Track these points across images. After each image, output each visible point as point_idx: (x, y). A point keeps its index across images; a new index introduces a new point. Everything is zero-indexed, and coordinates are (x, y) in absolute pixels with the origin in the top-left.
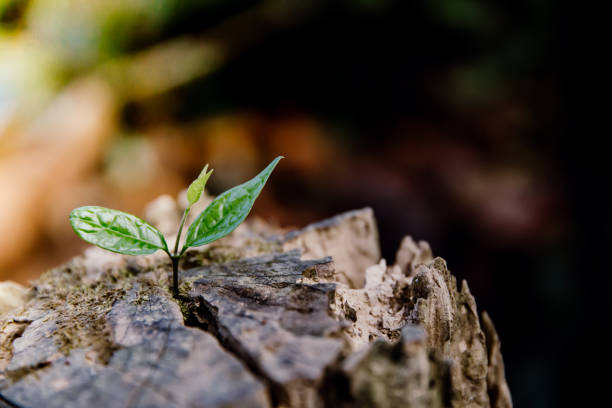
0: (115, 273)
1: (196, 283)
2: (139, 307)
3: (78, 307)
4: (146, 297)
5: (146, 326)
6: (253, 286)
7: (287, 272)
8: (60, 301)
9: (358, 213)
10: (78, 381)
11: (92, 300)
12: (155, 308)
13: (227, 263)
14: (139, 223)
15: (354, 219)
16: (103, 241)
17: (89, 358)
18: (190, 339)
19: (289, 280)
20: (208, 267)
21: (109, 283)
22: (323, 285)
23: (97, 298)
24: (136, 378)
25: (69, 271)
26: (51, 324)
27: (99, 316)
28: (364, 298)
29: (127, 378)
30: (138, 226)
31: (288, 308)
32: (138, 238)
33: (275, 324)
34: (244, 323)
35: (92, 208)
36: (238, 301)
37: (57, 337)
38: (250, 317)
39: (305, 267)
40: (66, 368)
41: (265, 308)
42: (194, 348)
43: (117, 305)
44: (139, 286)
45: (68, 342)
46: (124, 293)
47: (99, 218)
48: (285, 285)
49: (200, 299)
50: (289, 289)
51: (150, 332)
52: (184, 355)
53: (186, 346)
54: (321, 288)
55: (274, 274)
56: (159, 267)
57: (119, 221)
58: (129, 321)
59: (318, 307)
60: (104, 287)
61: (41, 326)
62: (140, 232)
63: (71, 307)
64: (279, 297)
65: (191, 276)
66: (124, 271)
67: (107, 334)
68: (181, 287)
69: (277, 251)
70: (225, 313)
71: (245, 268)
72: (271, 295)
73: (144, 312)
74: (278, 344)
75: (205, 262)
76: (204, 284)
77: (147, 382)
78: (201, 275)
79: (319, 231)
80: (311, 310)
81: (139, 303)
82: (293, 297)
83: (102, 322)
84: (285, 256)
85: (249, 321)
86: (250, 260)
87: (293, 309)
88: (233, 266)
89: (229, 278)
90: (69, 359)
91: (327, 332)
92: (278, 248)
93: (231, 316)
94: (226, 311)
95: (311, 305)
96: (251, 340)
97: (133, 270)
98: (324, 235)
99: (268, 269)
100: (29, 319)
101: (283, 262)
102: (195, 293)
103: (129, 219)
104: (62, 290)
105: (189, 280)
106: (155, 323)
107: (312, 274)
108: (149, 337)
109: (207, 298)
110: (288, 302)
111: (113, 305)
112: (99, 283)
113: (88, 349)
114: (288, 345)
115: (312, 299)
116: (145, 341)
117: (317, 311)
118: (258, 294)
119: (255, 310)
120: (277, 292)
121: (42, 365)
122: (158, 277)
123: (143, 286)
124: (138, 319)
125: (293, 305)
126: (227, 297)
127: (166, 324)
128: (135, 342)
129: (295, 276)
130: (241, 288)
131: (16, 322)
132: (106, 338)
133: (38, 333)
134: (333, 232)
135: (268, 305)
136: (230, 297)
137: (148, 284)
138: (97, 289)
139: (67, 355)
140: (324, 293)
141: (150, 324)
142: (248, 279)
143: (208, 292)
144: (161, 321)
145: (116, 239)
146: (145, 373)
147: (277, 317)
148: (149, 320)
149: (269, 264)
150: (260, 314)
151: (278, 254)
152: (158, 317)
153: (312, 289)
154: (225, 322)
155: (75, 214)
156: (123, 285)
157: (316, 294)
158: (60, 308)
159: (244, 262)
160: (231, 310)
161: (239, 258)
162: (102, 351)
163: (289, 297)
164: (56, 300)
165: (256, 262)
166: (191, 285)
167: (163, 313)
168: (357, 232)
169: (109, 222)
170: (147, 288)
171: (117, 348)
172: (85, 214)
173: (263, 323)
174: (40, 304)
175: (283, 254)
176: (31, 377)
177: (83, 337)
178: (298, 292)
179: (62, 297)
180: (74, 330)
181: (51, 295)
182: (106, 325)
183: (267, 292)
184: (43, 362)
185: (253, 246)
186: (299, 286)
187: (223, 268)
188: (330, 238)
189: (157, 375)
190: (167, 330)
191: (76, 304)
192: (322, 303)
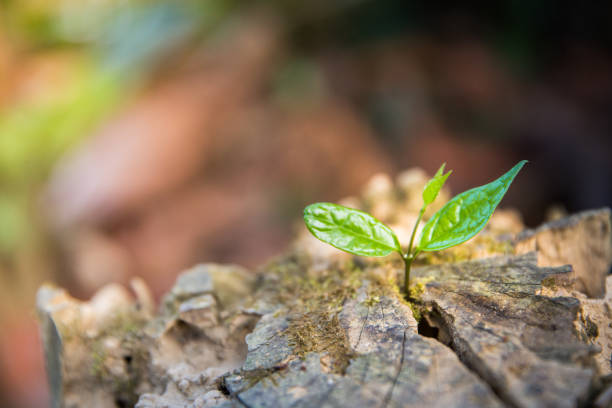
0: (342, 266)
1: (428, 286)
2: (371, 309)
3: (308, 303)
4: (377, 299)
5: (381, 332)
6: (489, 294)
7: (524, 280)
8: (289, 296)
9: (595, 213)
10: (315, 391)
11: (322, 297)
12: (388, 311)
13: (459, 263)
14: (373, 222)
15: (591, 219)
16: (336, 240)
17: (325, 365)
18: (428, 352)
19: (528, 289)
20: (438, 267)
21: (336, 278)
22: (566, 299)
23: (326, 294)
24: (376, 393)
25: (294, 260)
26: (282, 321)
27: (331, 317)
28: (603, 310)
29: (367, 392)
30: (371, 225)
31: (530, 324)
32: (371, 237)
33: (517, 342)
34: (484, 339)
35: (325, 205)
36: (474, 310)
37: (290, 337)
38: (490, 331)
39: (544, 276)
40: (302, 373)
41: (505, 321)
42: (433, 362)
43: (347, 304)
44: (367, 283)
45: (302, 343)
46: (353, 291)
47: (333, 215)
48: (523, 295)
49: (434, 304)
50: (528, 301)
51: (385, 340)
52: (423, 370)
53: (425, 360)
54: (564, 303)
55: (511, 281)
56: (387, 262)
57: (352, 219)
58: (361, 325)
59: (561, 325)
60: (333, 282)
61: (271, 322)
62: (373, 231)
63: (299, 302)
64: (518, 310)
65: (422, 276)
66: (351, 265)
67: (341, 339)
68: (412, 288)
69: (510, 252)
70: (462, 324)
71: (478, 271)
72: (508, 305)
73: (376, 316)
74: (522, 366)
75: (434, 261)
76: (437, 288)
77: (388, 399)
78: (432, 276)
79: (553, 231)
80: (554, 328)
81: (370, 304)
82: (533, 310)
83: (334, 323)
84: (520, 260)
85: (490, 335)
86: (483, 263)
87: (534, 324)
88: (465, 268)
89: (462, 283)
90: (304, 364)
91: (575, 356)
92: (511, 248)
93: (469, 328)
94: (462, 321)
95: (554, 322)
96: (493, 359)
97: (359, 264)
98: (558, 236)
99: (503, 275)
100: (259, 312)
101: (519, 267)
102: (427, 296)
103: (362, 217)
104: (289, 282)
105: (421, 280)
106: (389, 330)
107: (551, 283)
108: (385, 346)
109: (441, 304)
110: (528, 316)
111: (343, 304)
112: (326, 278)
113: (323, 354)
114: (533, 368)
115: (555, 314)
116: (380, 351)
117: (562, 329)
118: (494, 304)
119: (494, 323)
120: (515, 302)
121: (277, 369)
122: (387, 274)
123: (373, 285)
124: (371, 323)
125: (535, 320)
126: (461, 305)
127: (401, 333)
128: (370, 350)
129: (534, 286)
130: (477, 295)
131: (245, 314)
132: (341, 343)
133: (270, 330)
134: (569, 232)
135: (507, 318)
136: (466, 304)
137: (378, 283)
138: (325, 285)
139: (302, 359)
140: (567, 309)
141: (385, 330)
142: (483, 285)
143: (442, 297)
144: (396, 327)
145: (349, 239)
146: (385, 388)
147: (518, 333)
148: (383, 326)
149: (504, 268)
150: (500, 328)
151: (512, 257)
152: (392, 323)
153: (554, 302)
154: (463, 336)
155: (309, 211)
156: (352, 281)
157: (558, 309)
158: (289, 303)
159: (477, 264)
160: (469, 321)
161: (469, 257)
162: (338, 358)
163: (529, 311)
164: (284, 294)
165: (489, 265)
166: (423, 288)
167: (397, 319)
168: (592, 232)
169: (342, 221)
170: (377, 288)
171: (353, 355)
172: (318, 211)
173: (504, 340)
174: (268, 297)
175: (517, 256)
176: (268, 381)
177: (316, 340)
178: (538, 304)
179: (290, 290)
180: (306, 331)
181: (278, 286)
182: (338, 327)
183: (504, 301)
184: (279, 365)
185: (484, 245)
186: (539, 298)
187: (455, 270)
188: (564, 238)
189: (397, 391)
190: (403, 339)
191: (305, 300)
192: (567, 321)
